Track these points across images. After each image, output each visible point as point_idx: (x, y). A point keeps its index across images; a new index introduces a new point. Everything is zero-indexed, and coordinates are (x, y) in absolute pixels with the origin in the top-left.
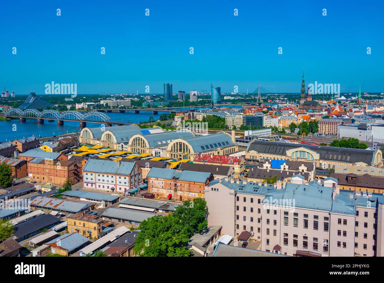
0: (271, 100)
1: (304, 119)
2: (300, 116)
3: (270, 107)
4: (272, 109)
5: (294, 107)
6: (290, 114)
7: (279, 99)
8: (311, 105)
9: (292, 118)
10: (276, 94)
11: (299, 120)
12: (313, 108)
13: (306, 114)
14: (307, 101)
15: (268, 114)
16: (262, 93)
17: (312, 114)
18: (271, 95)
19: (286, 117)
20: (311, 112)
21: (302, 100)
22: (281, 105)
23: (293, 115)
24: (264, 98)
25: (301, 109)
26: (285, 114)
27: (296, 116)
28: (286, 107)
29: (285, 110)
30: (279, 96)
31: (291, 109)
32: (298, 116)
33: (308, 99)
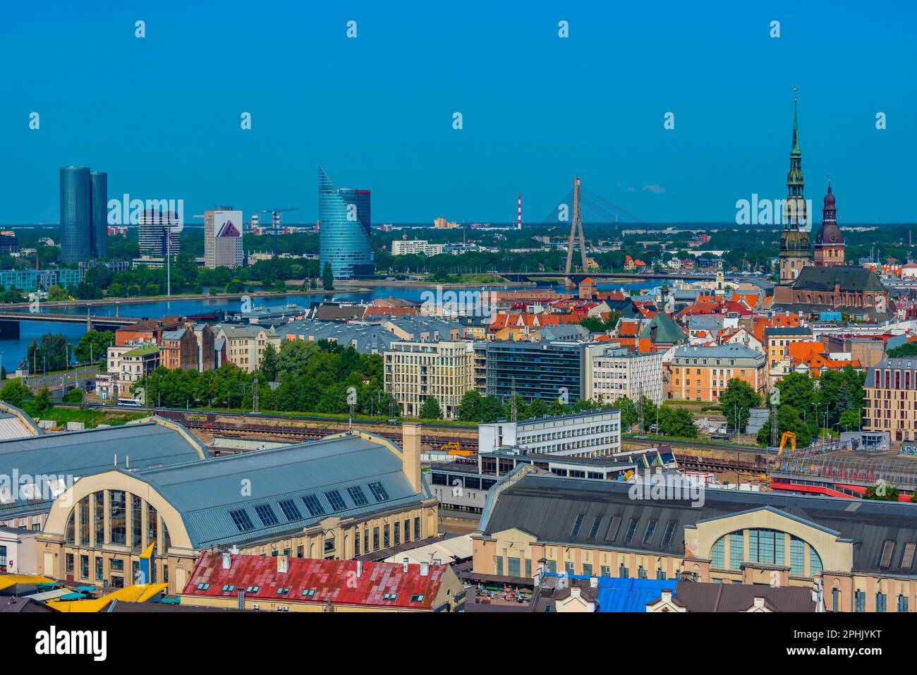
0: (637, 262)
1: (795, 362)
2: (778, 342)
3: (626, 295)
4: (636, 310)
5: (752, 299)
6: (727, 333)
7: (682, 256)
8: (837, 287)
9: (734, 353)
10: (669, 230)
11: (774, 364)
12: (847, 302)
13: (809, 332)
14: (819, 263)
15: (613, 333)
16: (590, 221)
17: (836, 332)
18: (640, 232)
19: (705, 352)
20: (833, 323)
21: (790, 260)
22: (688, 287)
23: (740, 341)
24: (605, 250)
25: (786, 307)
26: (703, 335)
27: (754, 344)
28: (710, 300)
29: (701, 313)
30: (681, 240)
31: (734, 308)
32: (765, 345)
33: (826, 253)
